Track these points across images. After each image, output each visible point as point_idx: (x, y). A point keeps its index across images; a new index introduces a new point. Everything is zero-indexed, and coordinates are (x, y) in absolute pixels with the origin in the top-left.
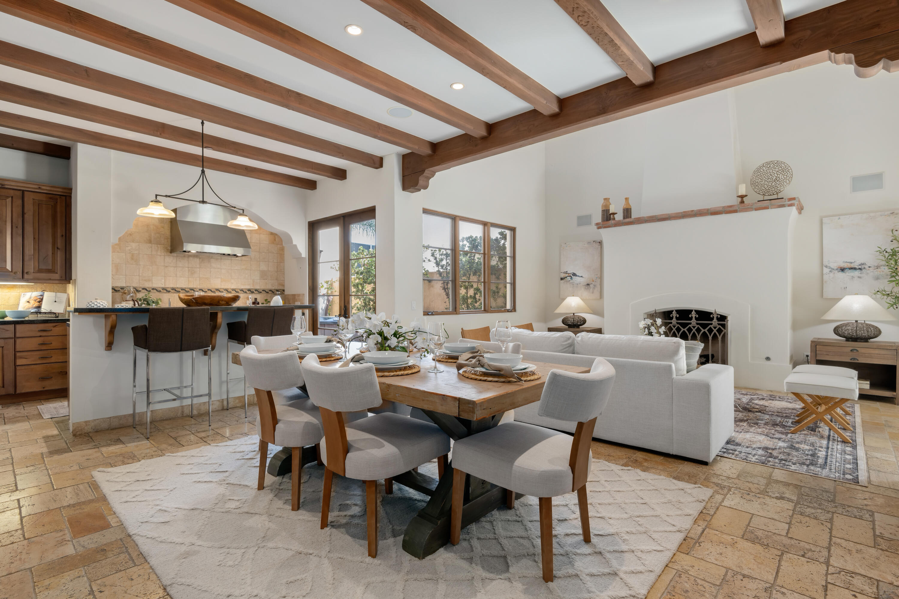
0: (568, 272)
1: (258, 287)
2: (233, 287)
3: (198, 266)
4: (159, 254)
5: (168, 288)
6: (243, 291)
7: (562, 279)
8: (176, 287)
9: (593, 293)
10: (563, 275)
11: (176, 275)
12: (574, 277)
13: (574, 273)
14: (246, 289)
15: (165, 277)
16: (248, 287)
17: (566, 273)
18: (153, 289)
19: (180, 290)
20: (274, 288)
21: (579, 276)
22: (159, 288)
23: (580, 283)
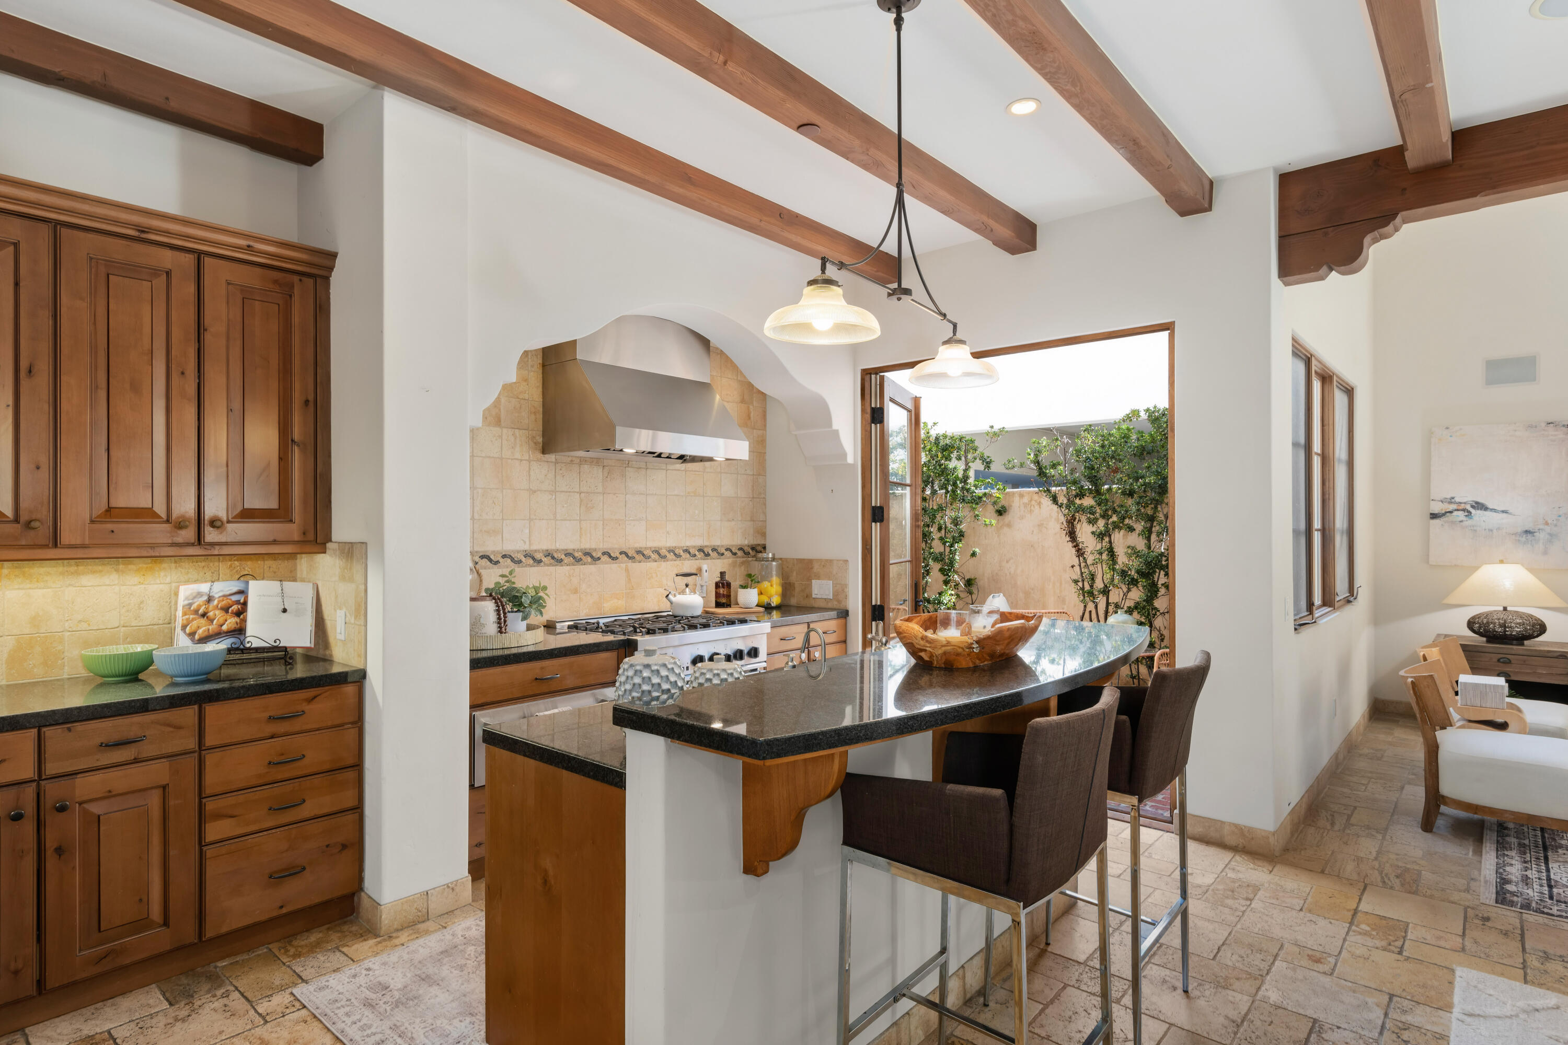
0: (1457, 500)
1: (716, 542)
2: (671, 543)
3: (600, 489)
4: (518, 456)
5: (536, 551)
6: (689, 553)
7: (1434, 516)
8: (553, 547)
9: (1545, 553)
10: (1437, 508)
11: (555, 514)
12: (1479, 512)
13: (1477, 503)
14: (694, 547)
15: (530, 520)
16: (699, 542)
17: (1451, 501)
18: (504, 556)
19: (563, 557)
20: (746, 542)
21: (1492, 510)
22: (518, 552)
23: (1498, 529)
